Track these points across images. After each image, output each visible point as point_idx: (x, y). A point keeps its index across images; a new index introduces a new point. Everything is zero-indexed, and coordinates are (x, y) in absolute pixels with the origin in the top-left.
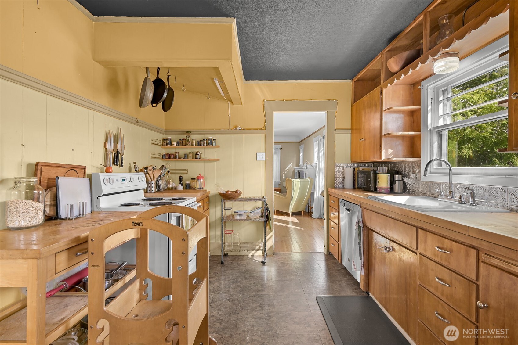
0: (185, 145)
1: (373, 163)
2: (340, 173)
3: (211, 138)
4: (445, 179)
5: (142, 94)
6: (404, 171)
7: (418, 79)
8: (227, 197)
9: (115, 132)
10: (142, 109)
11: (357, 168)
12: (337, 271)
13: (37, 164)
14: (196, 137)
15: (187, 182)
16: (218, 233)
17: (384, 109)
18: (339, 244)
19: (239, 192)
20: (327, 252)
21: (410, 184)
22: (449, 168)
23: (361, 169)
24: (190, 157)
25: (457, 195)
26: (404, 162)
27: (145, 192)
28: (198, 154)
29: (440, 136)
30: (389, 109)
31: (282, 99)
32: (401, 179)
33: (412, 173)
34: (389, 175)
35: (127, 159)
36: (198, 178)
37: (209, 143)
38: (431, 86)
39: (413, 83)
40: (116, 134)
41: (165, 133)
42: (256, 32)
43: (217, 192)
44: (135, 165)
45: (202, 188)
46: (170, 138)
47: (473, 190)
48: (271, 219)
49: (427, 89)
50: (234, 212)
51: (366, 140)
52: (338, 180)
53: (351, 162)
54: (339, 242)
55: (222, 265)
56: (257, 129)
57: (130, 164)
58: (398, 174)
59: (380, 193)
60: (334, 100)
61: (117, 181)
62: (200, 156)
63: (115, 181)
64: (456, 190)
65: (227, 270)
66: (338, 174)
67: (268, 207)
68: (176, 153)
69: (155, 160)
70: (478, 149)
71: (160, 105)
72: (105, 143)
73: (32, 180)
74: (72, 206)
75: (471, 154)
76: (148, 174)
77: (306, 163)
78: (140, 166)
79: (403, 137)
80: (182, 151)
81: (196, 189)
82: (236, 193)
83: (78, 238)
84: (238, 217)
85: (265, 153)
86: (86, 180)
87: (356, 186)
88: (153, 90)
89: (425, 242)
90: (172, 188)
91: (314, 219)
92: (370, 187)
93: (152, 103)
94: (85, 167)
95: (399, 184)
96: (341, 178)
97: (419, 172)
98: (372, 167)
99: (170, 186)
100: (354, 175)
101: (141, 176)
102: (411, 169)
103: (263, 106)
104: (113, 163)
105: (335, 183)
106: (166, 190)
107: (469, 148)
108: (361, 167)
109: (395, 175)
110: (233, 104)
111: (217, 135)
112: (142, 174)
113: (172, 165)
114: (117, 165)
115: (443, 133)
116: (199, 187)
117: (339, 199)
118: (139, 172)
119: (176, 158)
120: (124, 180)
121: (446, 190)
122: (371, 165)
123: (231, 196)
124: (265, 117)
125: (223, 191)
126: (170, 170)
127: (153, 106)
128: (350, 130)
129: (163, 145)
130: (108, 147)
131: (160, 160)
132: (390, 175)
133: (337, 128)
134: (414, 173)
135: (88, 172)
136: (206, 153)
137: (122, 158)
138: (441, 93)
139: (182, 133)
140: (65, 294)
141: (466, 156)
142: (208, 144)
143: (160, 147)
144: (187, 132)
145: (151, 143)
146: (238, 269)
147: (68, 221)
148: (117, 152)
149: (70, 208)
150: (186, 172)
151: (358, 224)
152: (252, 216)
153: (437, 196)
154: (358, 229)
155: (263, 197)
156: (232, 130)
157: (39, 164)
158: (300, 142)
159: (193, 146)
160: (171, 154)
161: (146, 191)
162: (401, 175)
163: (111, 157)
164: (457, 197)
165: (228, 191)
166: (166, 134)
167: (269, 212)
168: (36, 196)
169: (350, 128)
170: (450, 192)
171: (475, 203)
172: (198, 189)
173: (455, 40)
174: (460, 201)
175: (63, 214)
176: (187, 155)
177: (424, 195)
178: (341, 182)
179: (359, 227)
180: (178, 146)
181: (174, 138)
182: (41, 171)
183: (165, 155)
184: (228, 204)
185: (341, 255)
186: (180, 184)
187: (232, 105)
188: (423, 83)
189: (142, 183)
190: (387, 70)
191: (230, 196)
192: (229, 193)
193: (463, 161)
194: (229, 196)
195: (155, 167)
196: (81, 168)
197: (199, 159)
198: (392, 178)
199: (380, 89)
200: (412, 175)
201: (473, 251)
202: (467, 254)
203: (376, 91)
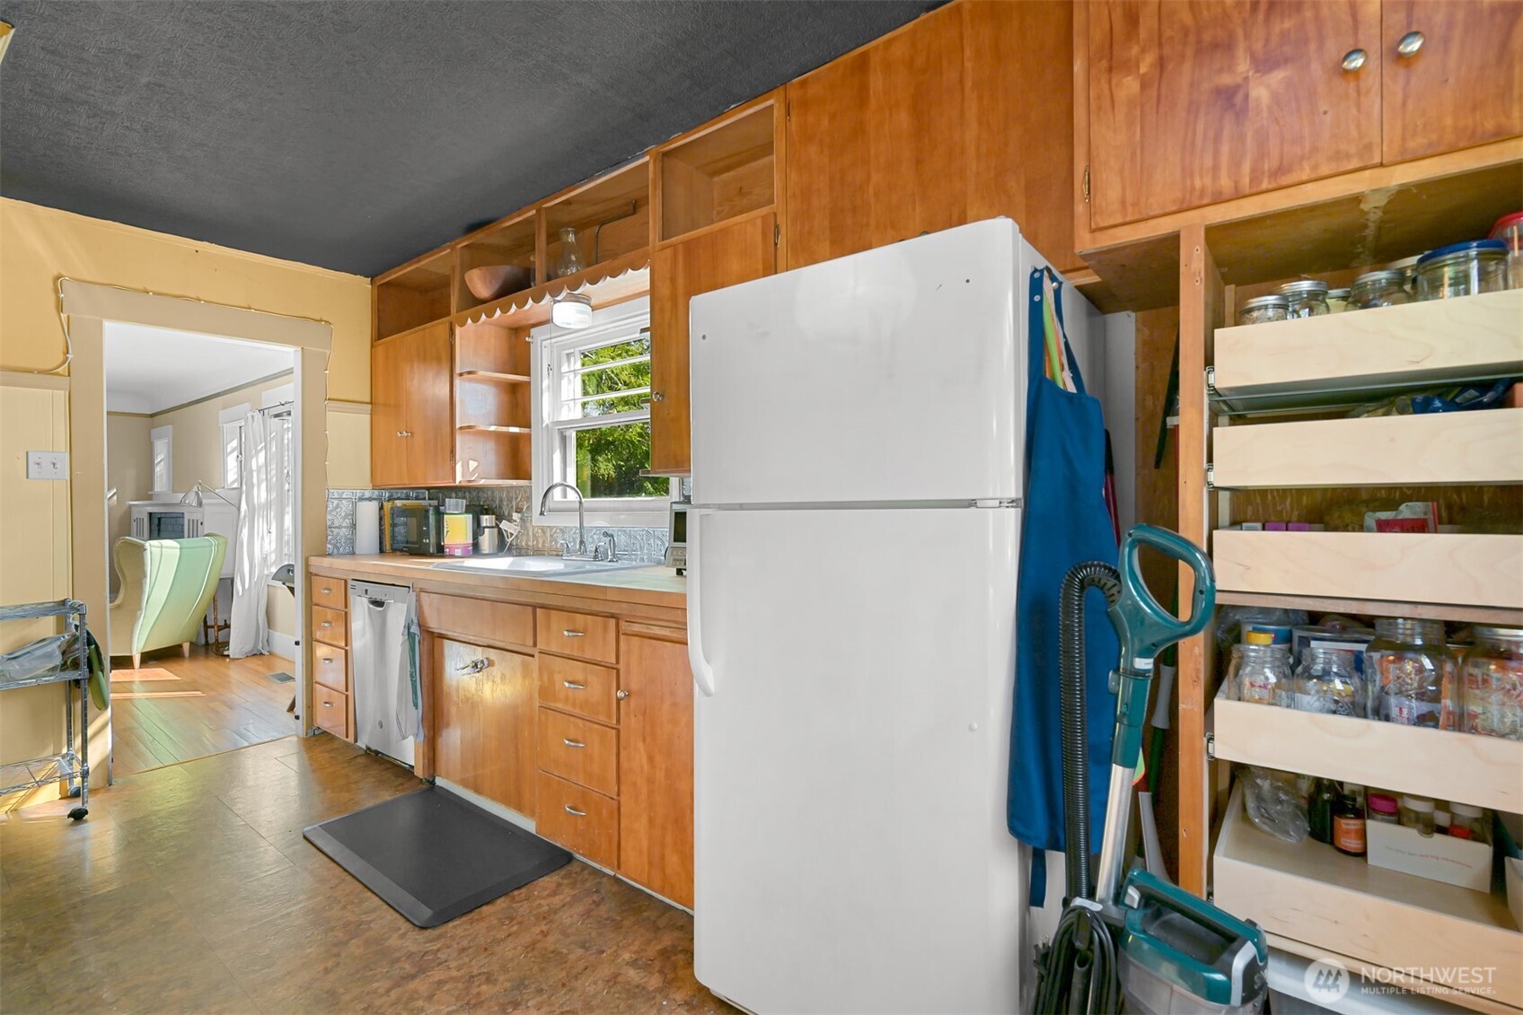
1: (428, 489)
2: (343, 514)
4: (572, 521)
6: (501, 508)
7: (524, 323)
11: (388, 501)
12: (345, 765)
17: (458, 371)
18: (347, 696)
20: (307, 729)
21: (512, 534)
22: (578, 499)
23: (399, 503)
25: (591, 548)
26: (500, 488)
29: (564, 439)
30: (469, 373)
31: (141, 288)
32: (494, 525)
33: (516, 512)
38: (549, 341)
39: (515, 326)
47: (612, 536)
49: (541, 347)
51: (415, 435)
52: (338, 534)
53: (373, 486)
54: (347, 691)
58: (487, 514)
59: (452, 556)
60: (321, 320)
64: (590, 540)
66: (337, 517)
70: (622, 463)
75: (612, 473)
77: (195, 489)
79: (498, 435)
85: (68, 454)
87: (388, 547)
89: (548, 628)
91: (233, 659)
92: (426, 546)
95: (491, 535)
96: (345, 527)
97: (529, 508)
98: (424, 499)
100: (381, 519)
102: (514, 504)
103: (58, 297)
105: (326, 541)
107: (608, 460)
108: (399, 499)
109: (482, 516)
115: (568, 434)
117: (346, 581)
121: (574, 541)
122: (424, 493)
124: (67, 334)
128: (370, 406)
132: (471, 516)
133: (332, 397)
134: (519, 510)
138: (564, 358)
141: (603, 475)
151: (409, 629)
153: (560, 553)
154: (408, 642)
158: (152, 416)
162: (494, 516)
164: (591, 551)
169: (368, 400)
170: (582, 542)
171: (615, 558)
173: (585, 281)
174: (596, 557)
177: (538, 553)
178: (346, 539)
179: (411, 636)
185: (355, 723)
188: (533, 331)
190: (465, 289)
193: (599, 487)
198: (477, 522)
199: (448, 325)
200: (516, 516)
201: (612, 622)
202: (605, 628)
203: (439, 327)
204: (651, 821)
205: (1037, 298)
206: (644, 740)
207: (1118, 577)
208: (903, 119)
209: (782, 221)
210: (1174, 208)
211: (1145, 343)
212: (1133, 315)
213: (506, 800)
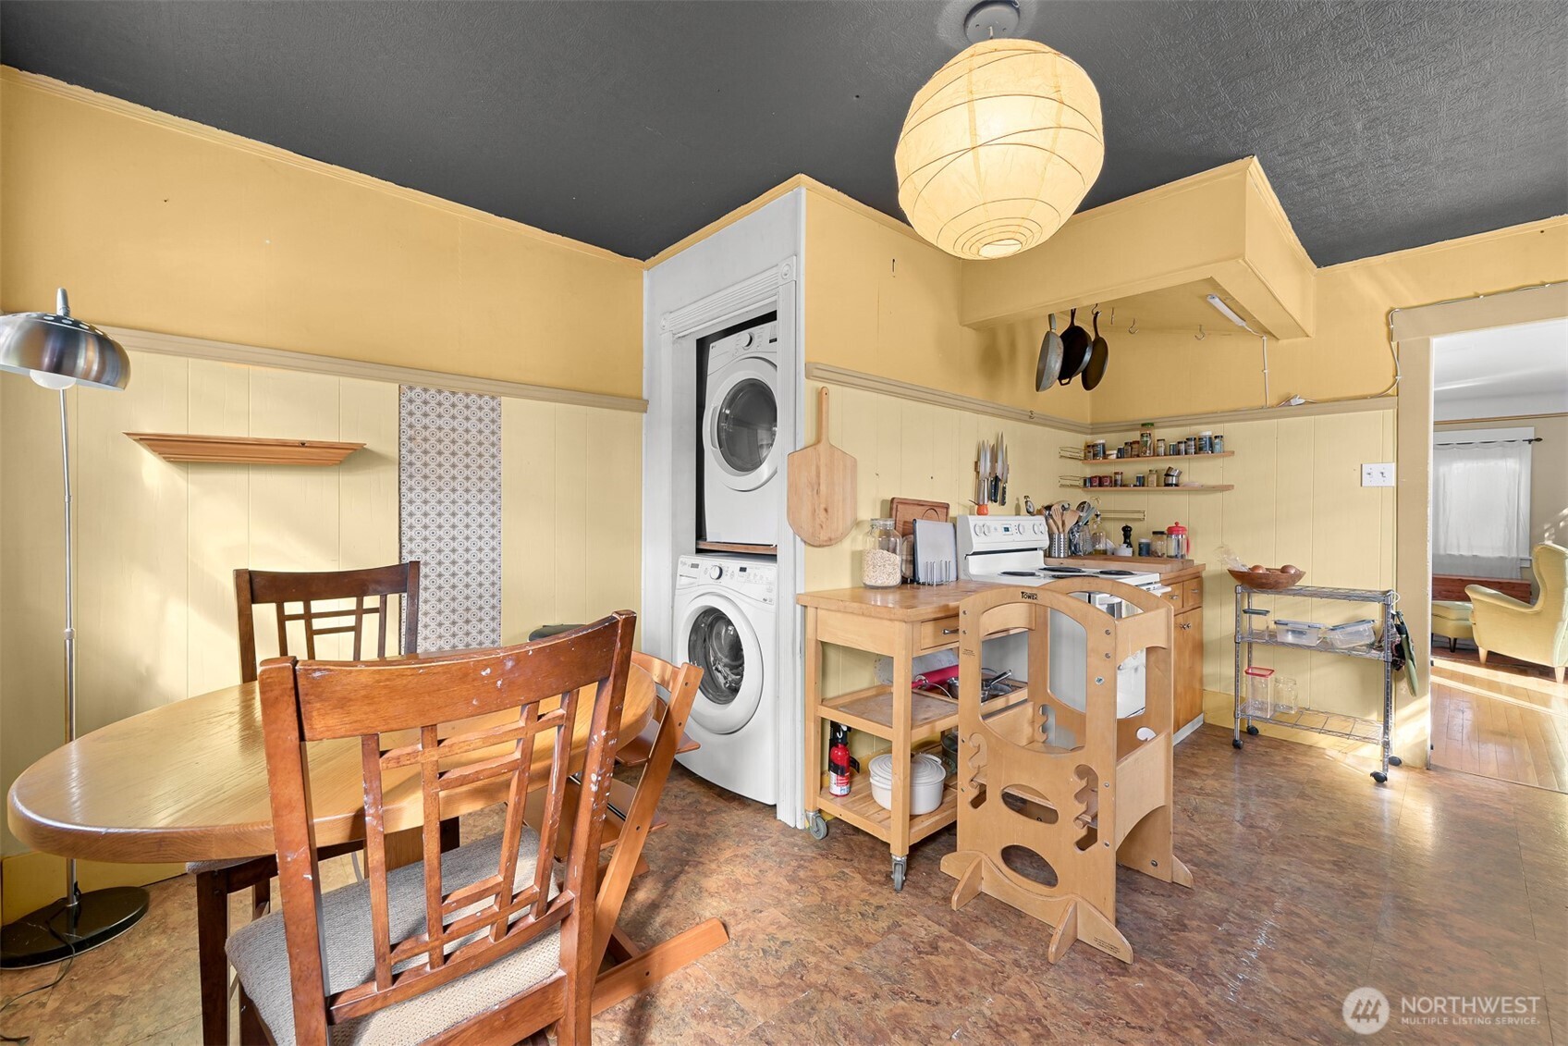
0: (1138, 456)
3: (1208, 433)
5: (1041, 365)
8: (1252, 581)
9: (992, 442)
10: (1041, 393)
13: (893, 499)
14: (1171, 435)
15: (1143, 541)
16: (1230, 671)
19: (1293, 572)
24: (1150, 483)
27: (1045, 556)
28: (1172, 474)
31: (1472, 294)
35: (1013, 489)
36: (1171, 531)
37: (1203, 446)
40: (994, 446)
41: (1090, 431)
42: (1329, 159)
43: (1225, 568)
44: (1026, 502)
45: (1182, 556)
46: (1102, 441)
48: (1412, 660)
50: (1275, 623)
55: (1234, 750)
56: (1365, 398)
57: (1018, 499)
61: (996, 529)
62: (1178, 480)
63: (992, 529)
65: (1248, 764)
67: (1402, 623)
68: (1116, 473)
69: (1068, 490)
71: (1078, 379)
72: (976, 463)
73: (888, 523)
74: (932, 564)
76: (1052, 518)
78: (1037, 504)
80: (1131, 469)
81: (1165, 556)
82: (1282, 572)
83: (946, 607)
84: (1290, 638)
85: (1394, 465)
86: (950, 526)
88: (1062, 355)
90: (1105, 552)
93: (1060, 378)
94: (948, 505)
99: (1100, 547)
101: (1037, 523)
103: (1389, 328)
104: (990, 499)
106: (1090, 554)
110: (1278, 339)
111: (1226, 424)
112: (1041, 519)
113: (1106, 501)
114: (996, 501)
116: (1173, 554)
118: (1034, 515)
119: (1116, 485)
120: (1007, 529)
123: (1264, 581)
124: (1397, 359)
125: (1244, 564)
126: (1102, 511)
127: (1062, 384)
129: (1086, 458)
130: (982, 470)
131: (1079, 491)
135: (952, 513)
136: (1193, 470)
137: (1004, 488)
139: (1131, 428)
140: (925, 693)
142: (1199, 450)
143: (1080, 462)
144: (1143, 425)
145: (1058, 456)
146: (1284, 769)
147: (927, 587)
148: (996, 479)
149: (930, 567)
150: (1141, 516)
152: (1341, 641)
155: (1385, 593)
156: (1272, 407)
157: (895, 501)
159: (1158, 455)
160: (1104, 477)
161: (1048, 554)
163: (986, 487)
165: (1256, 567)
166: (1092, 434)
167: (1407, 637)
168: (891, 546)
172: (1171, 557)
175: (922, 577)
176: (1143, 477)
180: (1121, 457)
181: (1114, 440)
182: (897, 511)
183: (1091, 479)
184: (1259, 600)
186: (1125, 542)
187: (1273, 342)
189: (1039, 536)
191: (1261, 578)
192: (1261, 572)
194: (1260, 581)
195: (1066, 506)
196: (943, 507)
197: (1174, 488)
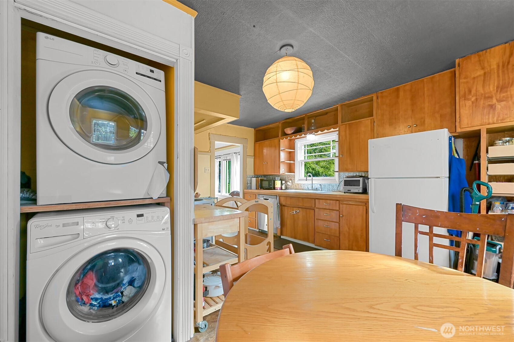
2: (249, 181)
6: (287, 179)
17: (281, 149)
21: (290, 185)
26: (286, 175)
31: (220, 134)
32: (285, 183)
34: (280, 181)
47: (321, 185)
49: (298, 143)
51: (268, 163)
52: (248, 185)
53: (255, 174)
59: (277, 189)
60: (246, 139)
64: (315, 186)
79: (287, 163)
85: (210, 168)
87: (259, 187)
89: (319, 203)
92: (271, 187)
96: (249, 183)
97: (294, 179)
100: (258, 181)
102: (290, 178)
109: (283, 181)
115: (302, 163)
117: (256, 195)
124: (210, 144)
128: (254, 157)
133: (248, 155)
151: (277, 204)
169: (253, 155)
170: (312, 187)
178: (250, 185)
179: (278, 206)
185: (258, 225)
188: (295, 140)
190: (284, 132)
198: (281, 182)
199: (278, 139)
200: (290, 181)
201: (338, 201)
202: (336, 203)
203: (276, 140)
204: (349, 241)
205: (451, 141)
206: (347, 225)
207: (472, 189)
208: (409, 101)
209: (375, 120)
210: (480, 125)
211: (465, 145)
212: (462, 139)
213: (304, 240)
